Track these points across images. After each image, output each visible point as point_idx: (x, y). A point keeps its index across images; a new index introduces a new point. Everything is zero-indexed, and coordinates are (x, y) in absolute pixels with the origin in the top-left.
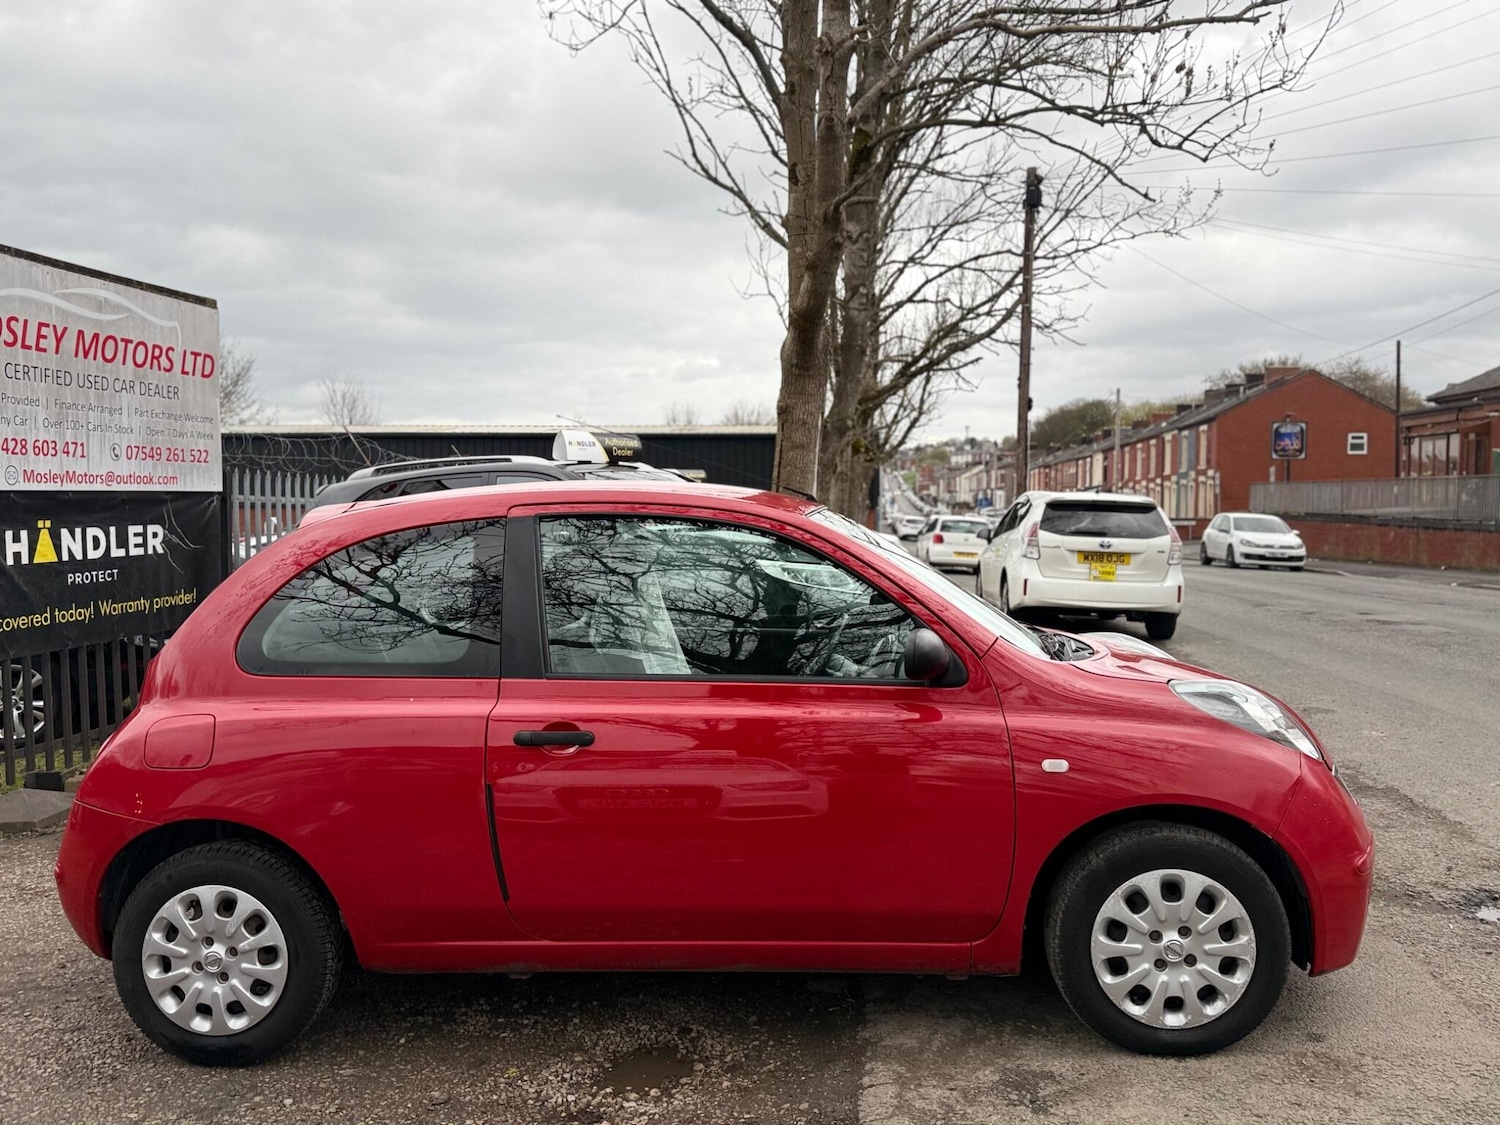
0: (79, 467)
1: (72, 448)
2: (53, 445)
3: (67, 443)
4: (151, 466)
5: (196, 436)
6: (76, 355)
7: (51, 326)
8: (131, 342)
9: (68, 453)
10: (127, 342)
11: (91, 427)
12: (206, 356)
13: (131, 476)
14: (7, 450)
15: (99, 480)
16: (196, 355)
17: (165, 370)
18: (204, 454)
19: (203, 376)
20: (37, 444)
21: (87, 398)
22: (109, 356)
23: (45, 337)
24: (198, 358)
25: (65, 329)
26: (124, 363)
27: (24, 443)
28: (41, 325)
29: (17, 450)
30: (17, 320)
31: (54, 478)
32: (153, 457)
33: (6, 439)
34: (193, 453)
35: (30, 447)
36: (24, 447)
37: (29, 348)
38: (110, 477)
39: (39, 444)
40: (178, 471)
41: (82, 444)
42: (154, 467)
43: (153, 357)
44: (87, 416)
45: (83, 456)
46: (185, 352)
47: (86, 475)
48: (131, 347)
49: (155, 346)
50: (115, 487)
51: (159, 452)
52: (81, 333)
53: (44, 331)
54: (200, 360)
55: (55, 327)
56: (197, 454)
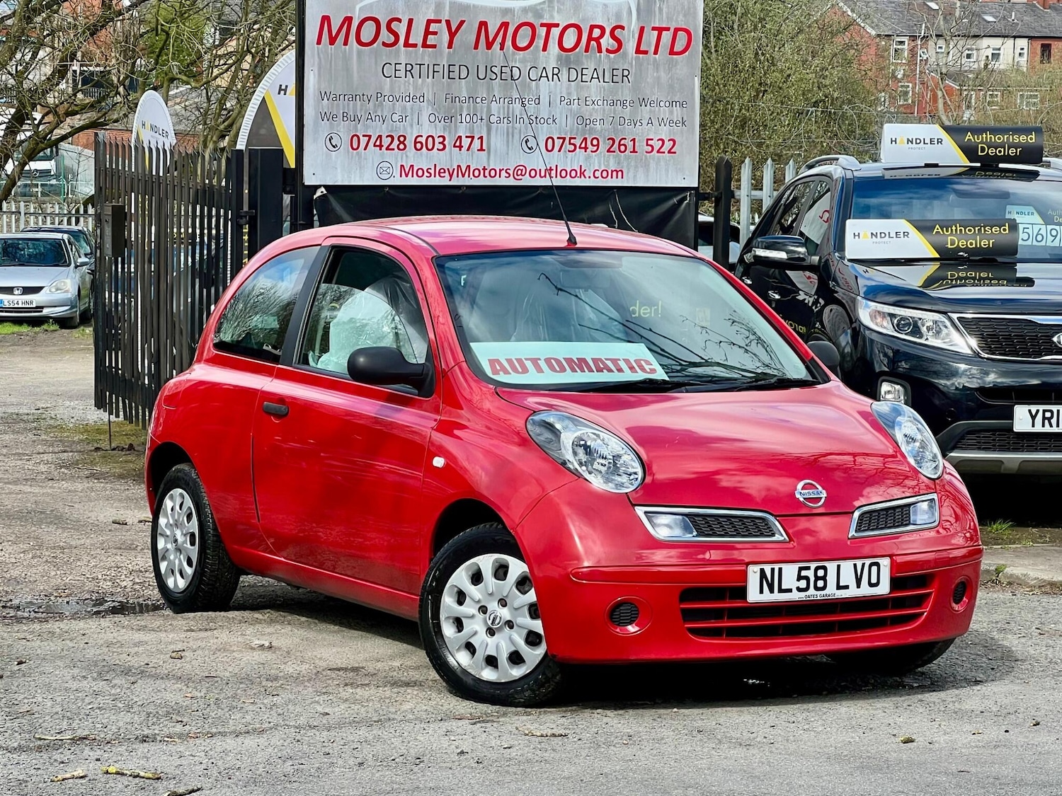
0: (478, 160)
1: (466, 142)
2: (441, 139)
3: (460, 137)
4: (582, 158)
5: (655, 122)
6: (476, 47)
7: (444, 22)
8: (557, 25)
9: (460, 147)
10: (549, 26)
11: (493, 119)
12: (677, 30)
13: (551, 169)
14: (381, 146)
15: (503, 173)
16: (660, 30)
17: (608, 51)
18: (668, 145)
19: (672, 52)
20: (419, 139)
21: (490, 89)
22: (522, 43)
23: (435, 33)
24: (664, 33)
25: (462, 22)
26: (545, 49)
27: (402, 139)
28: (429, 22)
29: (394, 145)
30: (399, 20)
31: (440, 173)
32: (586, 148)
33: (380, 136)
34: (650, 142)
35: (410, 142)
36: (401, 142)
37: (415, 46)
38: (520, 171)
39: (423, 140)
40: (625, 164)
41: (481, 138)
42: (587, 158)
43: (590, 38)
44: (489, 108)
45: (481, 149)
46: (642, 29)
47: (484, 169)
48: (555, 32)
49: (592, 27)
50: (526, 181)
51: (595, 142)
52: (483, 25)
53: (433, 27)
54: (667, 37)
55: (448, 22)
56: (657, 145)
